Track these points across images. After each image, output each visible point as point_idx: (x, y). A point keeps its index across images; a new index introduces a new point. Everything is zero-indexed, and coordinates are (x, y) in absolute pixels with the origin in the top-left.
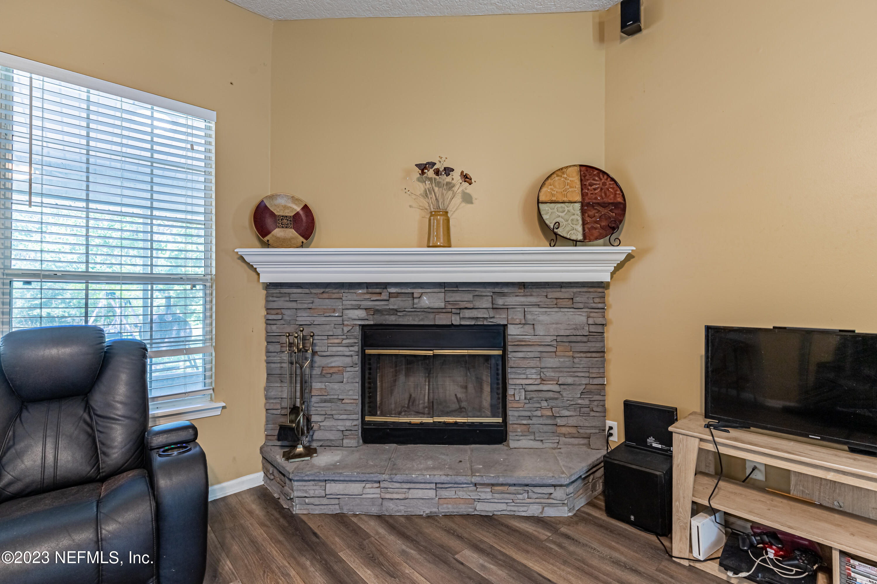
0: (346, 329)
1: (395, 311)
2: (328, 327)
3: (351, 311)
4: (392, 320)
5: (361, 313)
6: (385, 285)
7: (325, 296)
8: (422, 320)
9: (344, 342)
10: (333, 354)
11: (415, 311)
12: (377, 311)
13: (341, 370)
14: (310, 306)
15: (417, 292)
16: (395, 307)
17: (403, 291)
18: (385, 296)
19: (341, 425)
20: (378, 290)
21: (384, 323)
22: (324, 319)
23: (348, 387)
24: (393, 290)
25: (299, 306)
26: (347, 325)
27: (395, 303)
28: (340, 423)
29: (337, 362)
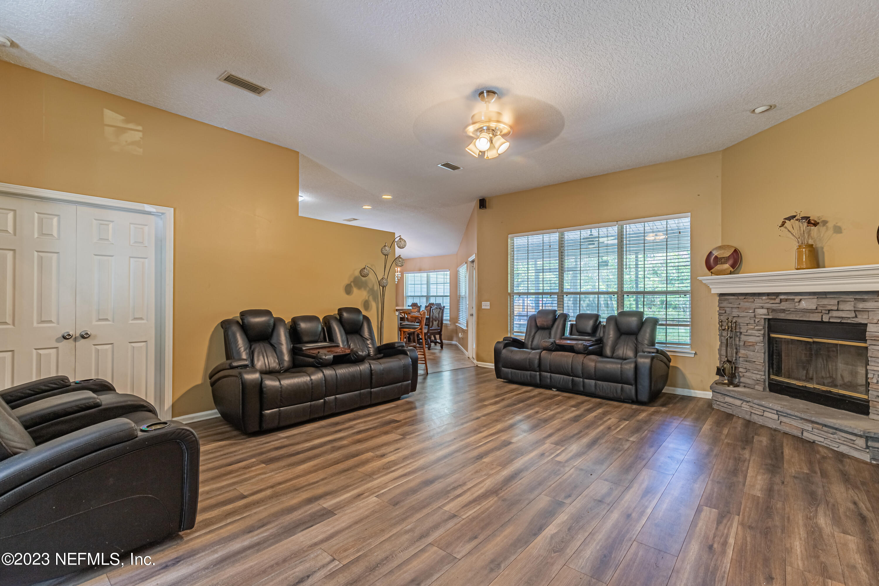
0: (757, 320)
1: (783, 311)
2: (746, 319)
3: (759, 310)
4: (782, 316)
5: (764, 311)
6: (777, 294)
7: (745, 300)
8: (802, 317)
9: (756, 328)
10: (750, 334)
11: (797, 311)
12: (774, 310)
13: (754, 344)
14: (738, 306)
15: (797, 298)
16: (784, 308)
17: (789, 297)
18: (778, 301)
19: (755, 377)
20: (774, 297)
21: (778, 317)
22: (745, 314)
23: (758, 355)
24: (782, 297)
25: (733, 306)
26: (758, 318)
27: (784, 306)
28: (754, 375)
29: (752, 339)
